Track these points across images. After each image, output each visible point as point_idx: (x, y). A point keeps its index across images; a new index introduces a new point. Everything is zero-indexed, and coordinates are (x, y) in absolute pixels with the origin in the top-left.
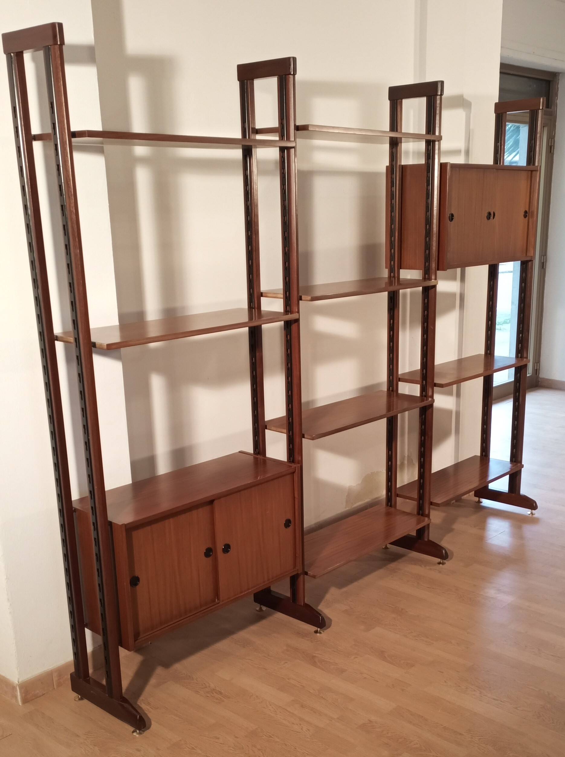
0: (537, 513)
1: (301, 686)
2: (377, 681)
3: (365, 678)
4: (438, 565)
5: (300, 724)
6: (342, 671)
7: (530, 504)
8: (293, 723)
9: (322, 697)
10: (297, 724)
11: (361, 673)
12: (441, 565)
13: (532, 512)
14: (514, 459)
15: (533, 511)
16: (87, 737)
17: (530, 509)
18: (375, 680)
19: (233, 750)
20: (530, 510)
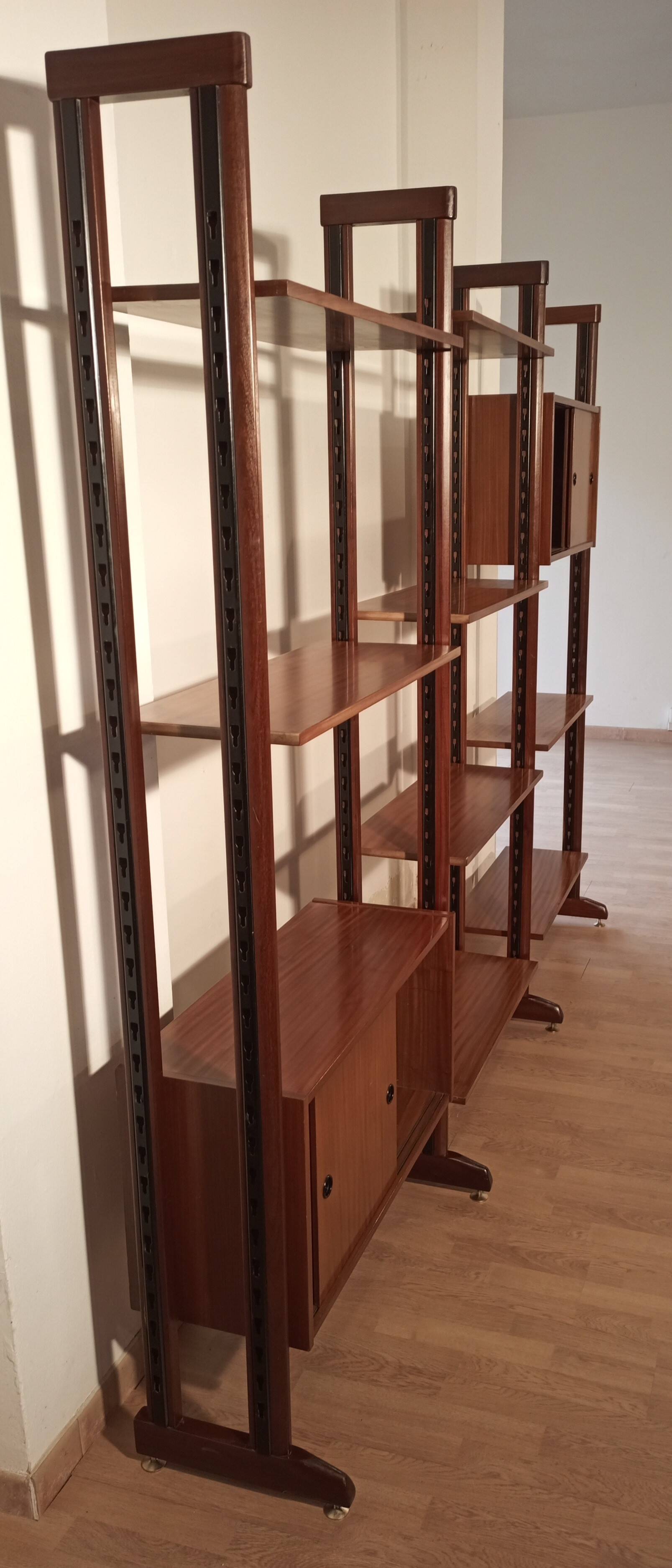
0: (607, 923)
1: (544, 1315)
2: (654, 1272)
3: (629, 1271)
4: (549, 1033)
5: (611, 1399)
6: (584, 1266)
7: (596, 911)
8: (598, 1401)
9: (597, 1330)
10: (606, 1400)
11: (616, 1263)
12: (554, 1032)
13: (600, 923)
14: (569, 847)
15: (603, 921)
16: (243, 1555)
17: (597, 918)
18: (648, 1271)
19: (545, 1492)
20: (598, 920)
